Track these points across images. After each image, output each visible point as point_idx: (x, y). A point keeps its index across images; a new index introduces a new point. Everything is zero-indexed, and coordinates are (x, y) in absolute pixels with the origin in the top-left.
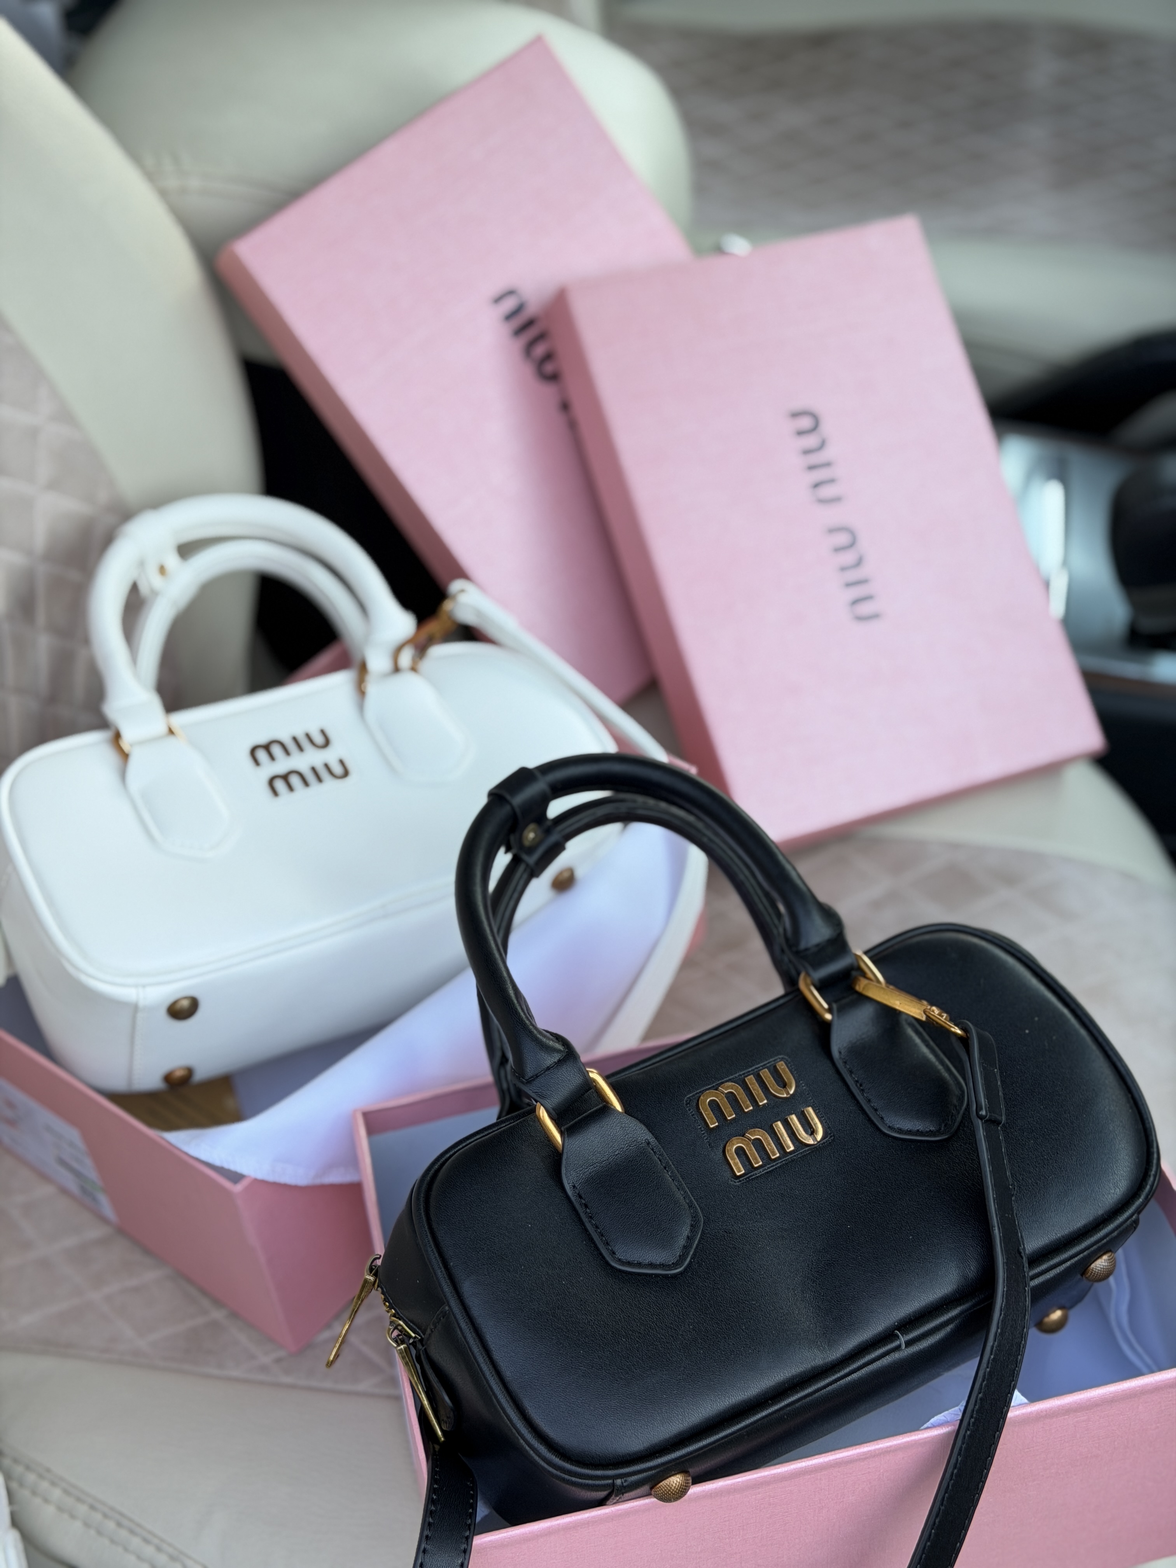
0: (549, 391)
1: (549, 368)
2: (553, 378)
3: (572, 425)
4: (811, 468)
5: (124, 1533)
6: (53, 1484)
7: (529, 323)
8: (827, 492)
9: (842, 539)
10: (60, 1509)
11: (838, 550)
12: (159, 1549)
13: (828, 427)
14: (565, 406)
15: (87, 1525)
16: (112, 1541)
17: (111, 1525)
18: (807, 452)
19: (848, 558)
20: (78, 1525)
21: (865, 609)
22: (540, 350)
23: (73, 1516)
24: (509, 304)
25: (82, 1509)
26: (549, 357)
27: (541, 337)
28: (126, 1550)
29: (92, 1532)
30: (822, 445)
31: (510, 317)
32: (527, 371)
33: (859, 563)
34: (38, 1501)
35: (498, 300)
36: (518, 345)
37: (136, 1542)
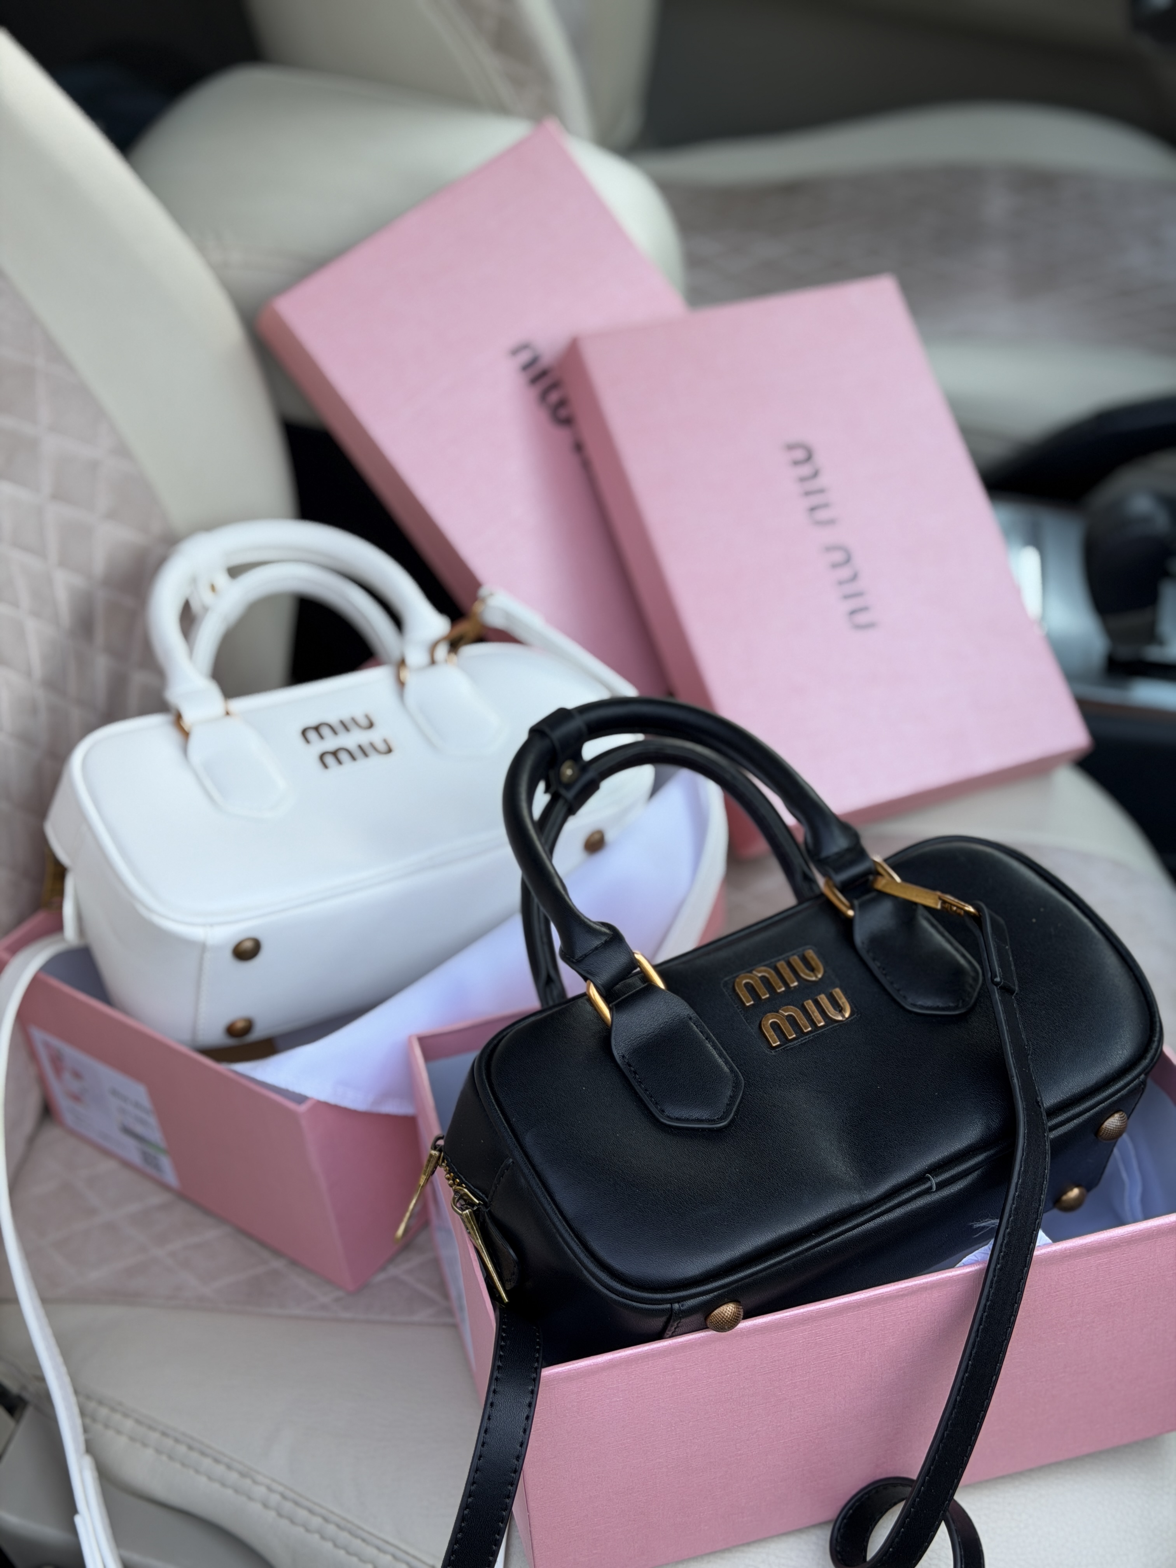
0: (562, 435)
1: (563, 413)
2: (566, 422)
3: (586, 465)
4: (808, 494)
5: (195, 1455)
6: (126, 1415)
7: (543, 374)
8: (822, 515)
9: (838, 556)
10: (132, 1439)
11: (835, 566)
12: (229, 1467)
13: (821, 458)
14: (579, 447)
15: (158, 1451)
16: (183, 1465)
17: (182, 1449)
18: (803, 479)
19: (845, 573)
20: (150, 1452)
21: (862, 618)
22: (554, 397)
23: (145, 1445)
24: (525, 357)
25: (154, 1436)
26: (562, 403)
27: (555, 386)
28: (197, 1471)
29: (164, 1458)
30: (815, 474)
31: (526, 367)
32: (543, 416)
33: (854, 577)
34: (110, 1433)
35: (515, 352)
36: (532, 394)
37: (207, 1462)
